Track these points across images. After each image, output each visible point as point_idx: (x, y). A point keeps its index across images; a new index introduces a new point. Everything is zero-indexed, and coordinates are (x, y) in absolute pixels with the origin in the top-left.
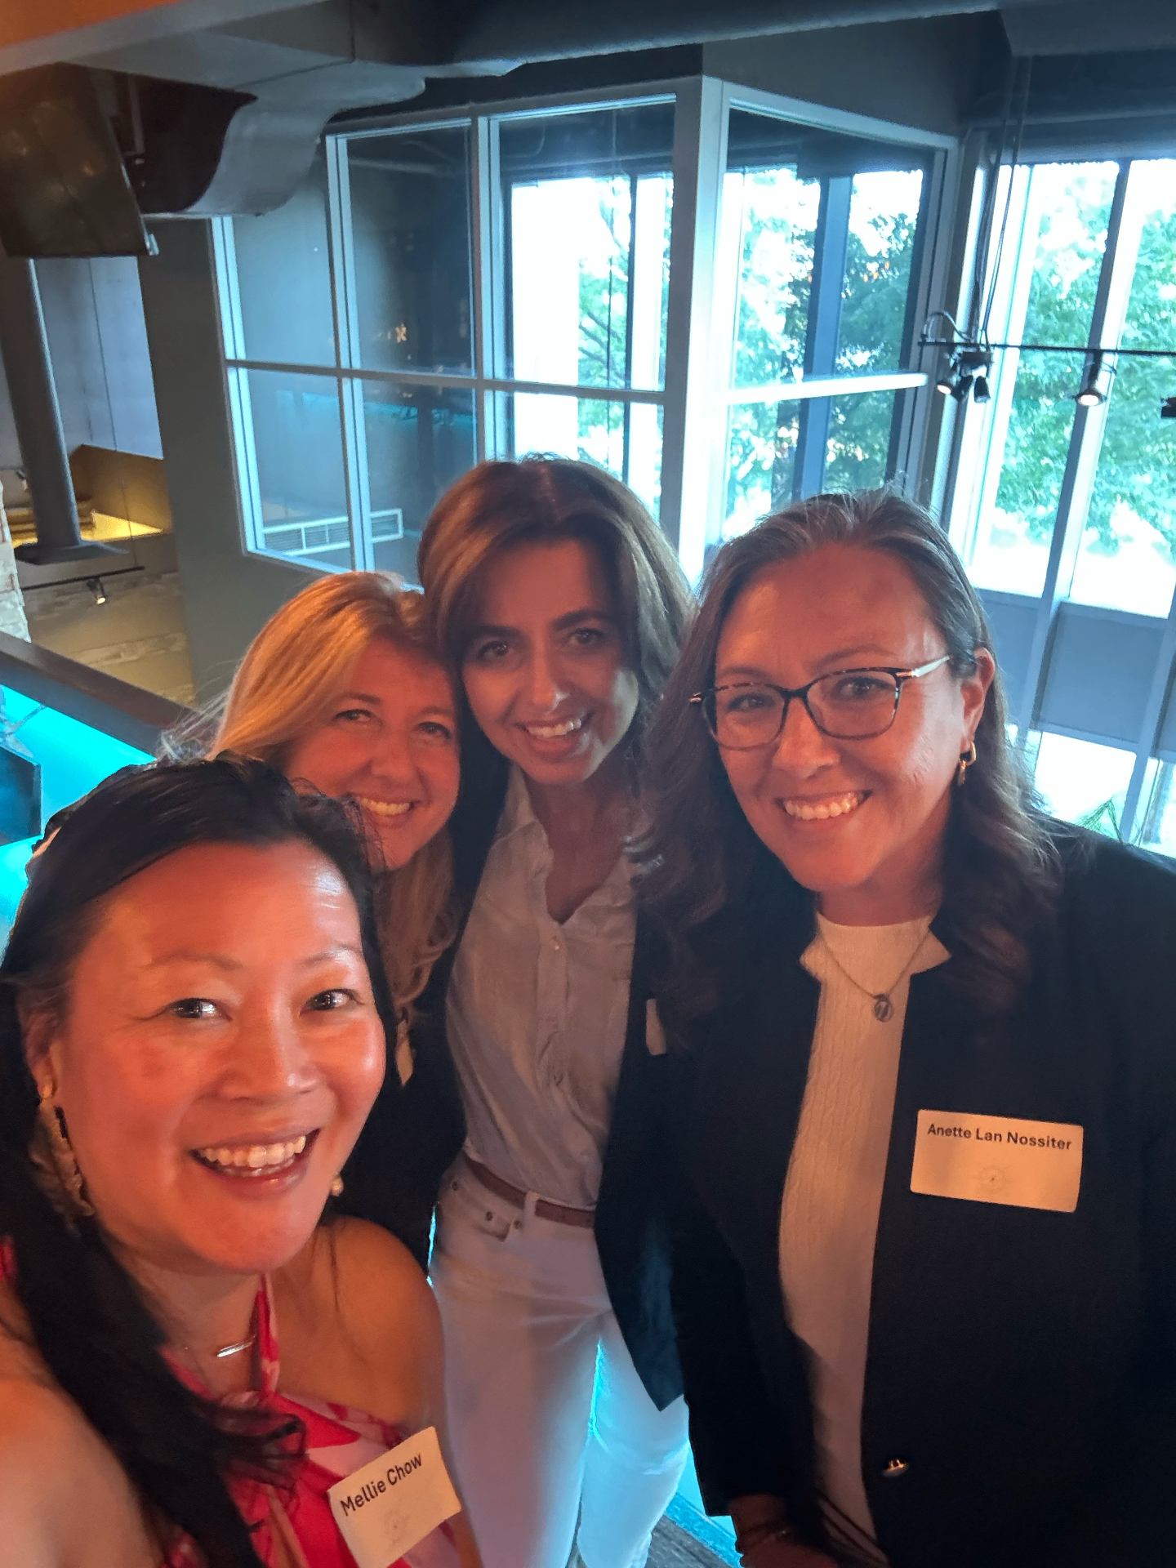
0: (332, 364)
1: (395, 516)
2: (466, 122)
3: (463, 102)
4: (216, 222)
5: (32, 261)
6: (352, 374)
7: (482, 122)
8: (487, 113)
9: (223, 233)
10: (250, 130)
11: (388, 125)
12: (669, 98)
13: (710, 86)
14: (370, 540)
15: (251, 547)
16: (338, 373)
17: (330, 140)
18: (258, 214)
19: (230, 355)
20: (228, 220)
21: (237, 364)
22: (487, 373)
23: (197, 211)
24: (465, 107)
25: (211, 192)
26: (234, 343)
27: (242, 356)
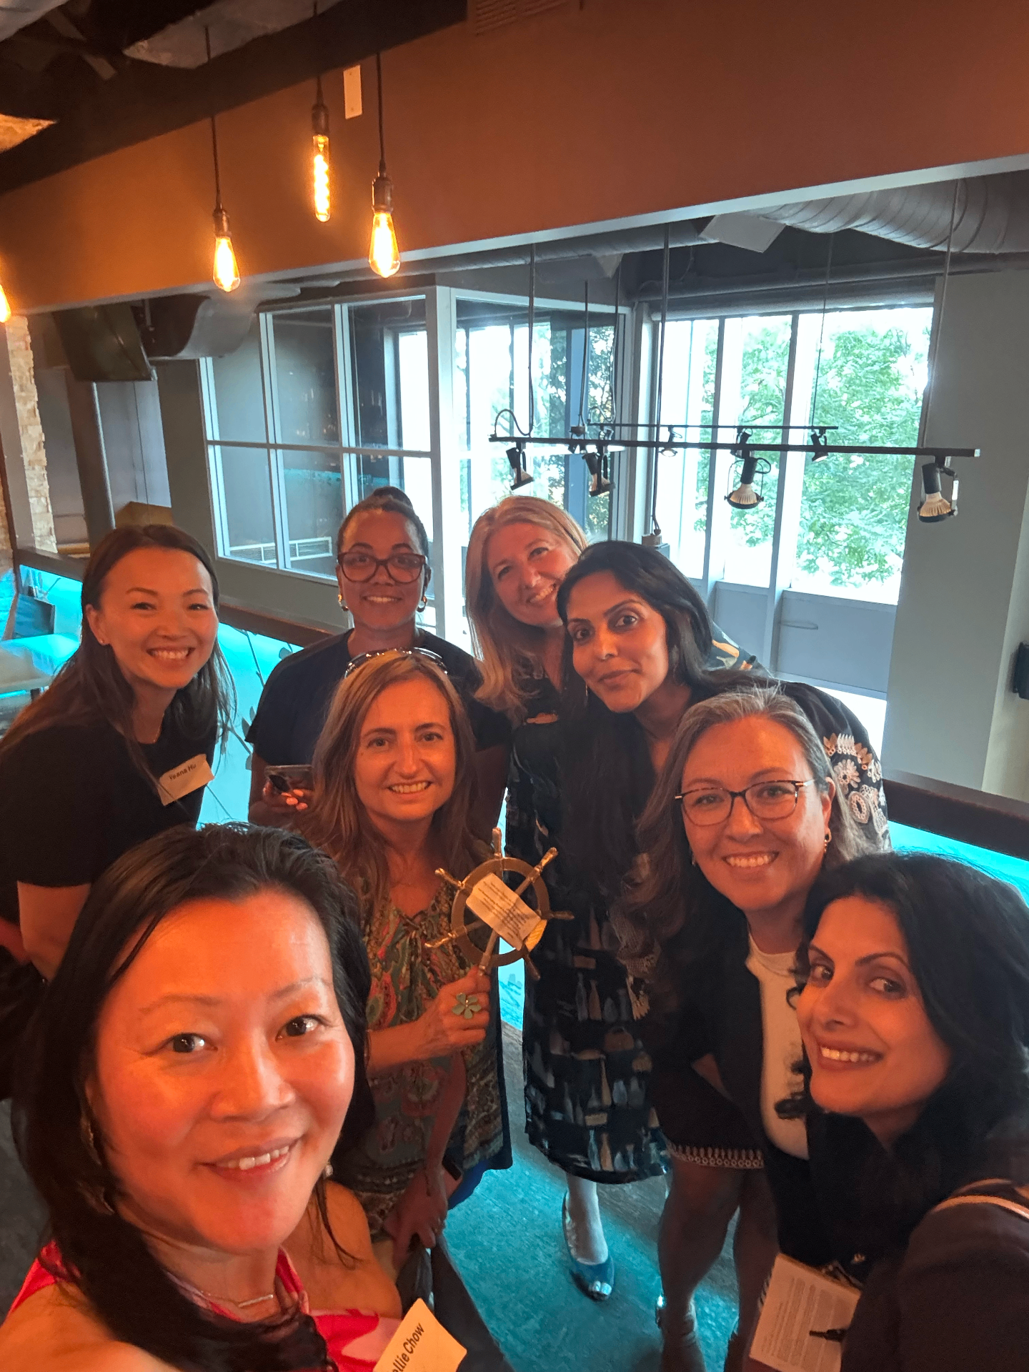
0: (264, 441)
1: (327, 541)
2: (329, 307)
3: (326, 297)
4: (202, 361)
5: (95, 385)
6: (276, 446)
7: (337, 307)
8: (340, 302)
9: (206, 367)
10: (211, 313)
11: (290, 308)
12: (423, 297)
13: (441, 291)
14: (288, 543)
15: (221, 554)
16: (267, 446)
17: (262, 316)
18: (221, 357)
19: (209, 438)
20: (210, 360)
21: (214, 443)
22: (345, 444)
23: (185, 354)
24: (329, 299)
25: (189, 344)
26: (212, 430)
27: (217, 438)
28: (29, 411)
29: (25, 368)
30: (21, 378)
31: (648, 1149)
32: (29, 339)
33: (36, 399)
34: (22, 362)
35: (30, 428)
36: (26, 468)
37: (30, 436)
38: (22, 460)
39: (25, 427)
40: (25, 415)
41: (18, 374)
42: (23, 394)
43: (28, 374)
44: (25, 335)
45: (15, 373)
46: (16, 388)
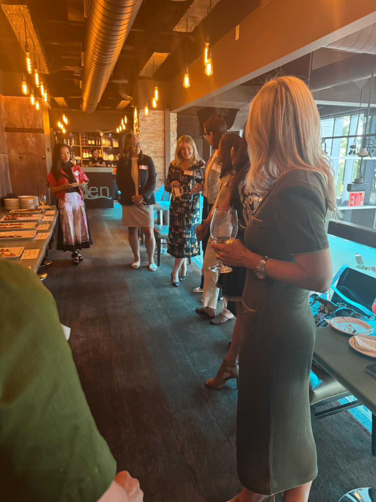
25: (234, 125)
28: (174, 140)
29: (175, 128)
30: (173, 130)
31: (184, 252)
32: (176, 119)
33: (176, 137)
34: (174, 126)
35: (174, 145)
36: (171, 156)
37: (174, 147)
38: (170, 153)
39: (172, 144)
40: (173, 141)
41: (172, 129)
42: (173, 135)
43: (175, 129)
44: (176, 118)
45: (171, 129)
46: (171, 133)
